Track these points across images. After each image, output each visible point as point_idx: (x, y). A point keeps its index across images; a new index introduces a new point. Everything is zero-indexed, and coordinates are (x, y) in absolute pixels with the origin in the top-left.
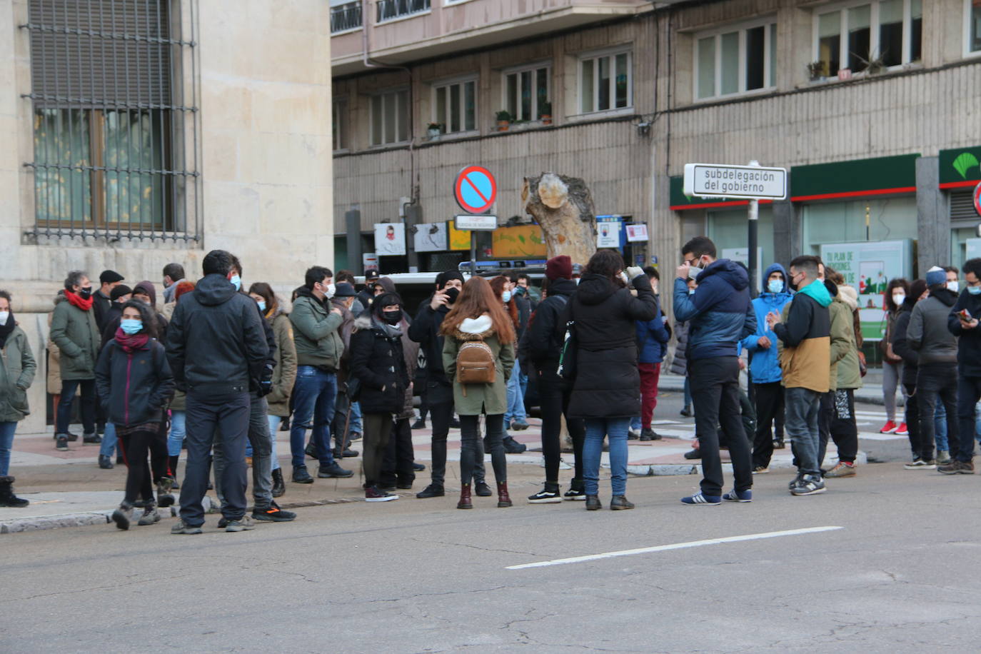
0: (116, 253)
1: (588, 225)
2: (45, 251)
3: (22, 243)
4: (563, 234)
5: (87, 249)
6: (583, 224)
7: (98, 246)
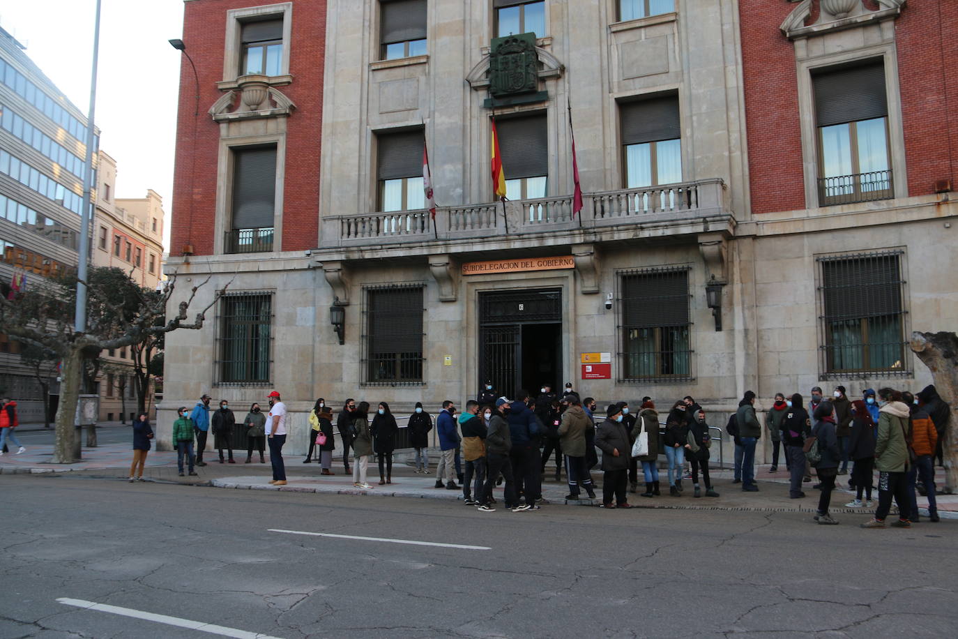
0: (866, 383)
1: (950, 360)
2: (830, 383)
3: (819, 380)
4: (935, 366)
5: (851, 382)
6: (945, 360)
7: (857, 380)
